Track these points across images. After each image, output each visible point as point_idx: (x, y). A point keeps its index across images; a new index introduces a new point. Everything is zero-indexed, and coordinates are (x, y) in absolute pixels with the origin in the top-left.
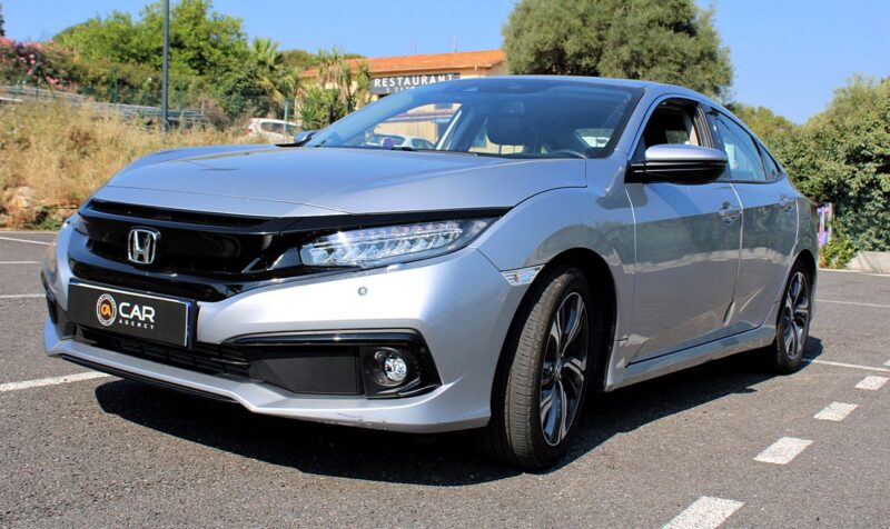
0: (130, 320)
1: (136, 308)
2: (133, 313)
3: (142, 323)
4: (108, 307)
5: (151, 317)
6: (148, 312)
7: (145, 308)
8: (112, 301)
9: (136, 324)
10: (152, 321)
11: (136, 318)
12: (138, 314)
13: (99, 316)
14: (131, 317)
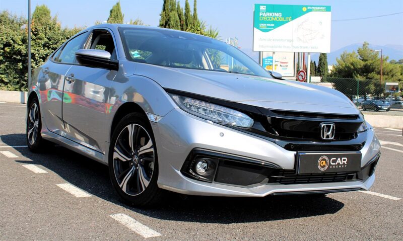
0: (335, 165)
1: (339, 159)
2: (338, 162)
3: (341, 165)
4: (324, 162)
5: (345, 162)
6: (344, 160)
7: (343, 158)
8: (327, 158)
9: (338, 167)
10: (346, 163)
11: (339, 164)
12: (340, 162)
13: (319, 167)
14: (336, 164)
